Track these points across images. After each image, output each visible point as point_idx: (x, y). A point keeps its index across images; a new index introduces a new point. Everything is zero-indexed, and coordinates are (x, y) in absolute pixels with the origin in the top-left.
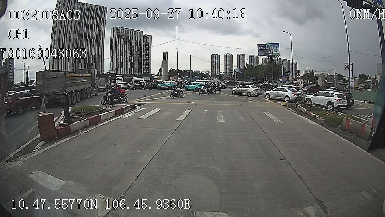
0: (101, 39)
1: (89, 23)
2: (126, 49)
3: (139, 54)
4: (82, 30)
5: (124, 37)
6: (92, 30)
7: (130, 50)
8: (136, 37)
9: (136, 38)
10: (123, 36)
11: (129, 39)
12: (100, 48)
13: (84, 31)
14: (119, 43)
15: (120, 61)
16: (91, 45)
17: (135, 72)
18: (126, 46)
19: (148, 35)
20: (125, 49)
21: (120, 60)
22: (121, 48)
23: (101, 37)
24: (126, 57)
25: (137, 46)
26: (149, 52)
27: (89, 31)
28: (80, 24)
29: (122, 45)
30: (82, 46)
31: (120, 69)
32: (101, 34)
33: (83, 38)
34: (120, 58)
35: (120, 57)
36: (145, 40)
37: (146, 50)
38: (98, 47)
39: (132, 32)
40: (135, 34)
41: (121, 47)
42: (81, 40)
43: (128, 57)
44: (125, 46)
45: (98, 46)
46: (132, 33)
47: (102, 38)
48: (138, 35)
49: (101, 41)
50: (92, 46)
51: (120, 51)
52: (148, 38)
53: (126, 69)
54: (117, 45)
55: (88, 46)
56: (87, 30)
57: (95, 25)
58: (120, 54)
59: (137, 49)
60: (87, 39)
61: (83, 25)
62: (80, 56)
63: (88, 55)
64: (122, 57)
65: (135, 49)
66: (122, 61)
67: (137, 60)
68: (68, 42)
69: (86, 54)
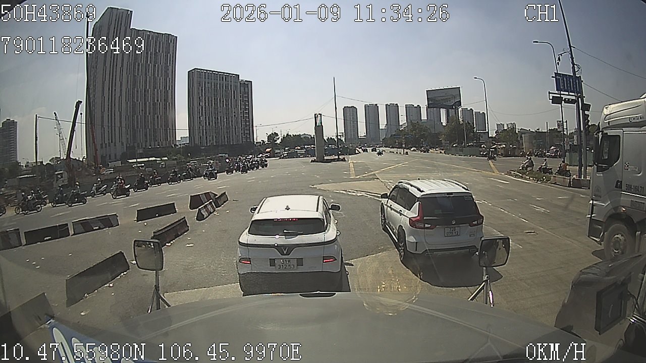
0: (169, 89)
1: (149, 62)
2: (215, 104)
3: (235, 113)
4: (138, 74)
5: (210, 84)
6: (154, 74)
7: (220, 106)
8: (228, 84)
9: (228, 86)
10: (208, 83)
11: (217, 88)
12: (169, 103)
13: (142, 76)
14: (202, 95)
15: (206, 125)
16: (154, 98)
17: (230, 141)
19: (246, 81)
20: (212, 105)
21: (206, 123)
22: (205, 103)
23: (169, 86)
24: (215, 118)
25: (231, 100)
26: (249, 109)
27: (150, 76)
28: (135, 64)
29: (207, 98)
30: (139, 101)
31: (206, 138)
32: (169, 81)
33: (141, 88)
34: (205, 120)
35: (206, 118)
36: (242, 89)
37: (245, 105)
38: (165, 102)
39: (221, 76)
40: (227, 80)
41: (205, 101)
42: (137, 91)
43: (218, 117)
44: (212, 101)
45: (166, 100)
46: (223, 78)
47: (171, 87)
48: (231, 82)
49: (170, 92)
50: (156, 101)
51: (205, 108)
52: (246, 86)
54: (199, 98)
55: (149, 101)
56: (146, 74)
57: (158, 65)
58: (205, 113)
59: (231, 104)
60: (148, 88)
61: (139, 65)
62: (137, 116)
63: (150, 116)
64: (209, 117)
65: (229, 104)
66: (209, 124)
67: (232, 121)
68: (118, 95)
69: (148, 114)
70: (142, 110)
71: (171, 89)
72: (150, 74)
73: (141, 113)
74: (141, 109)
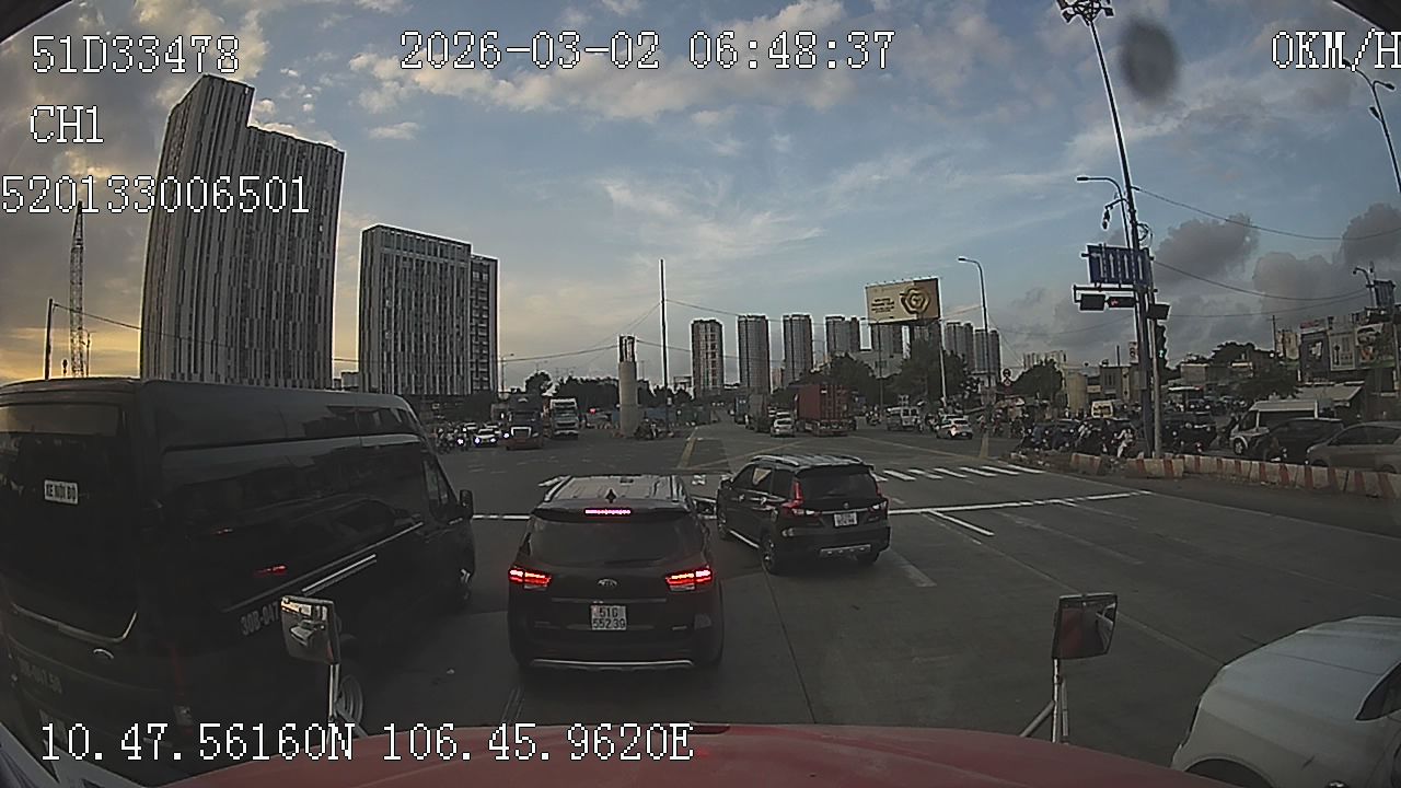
0: (321, 266)
2: (416, 305)
3: (458, 326)
5: (407, 262)
7: (428, 311)
8: (447, 264)
9: (446, 269)
10: (405, 259)
11: (423, 271)
12: (320, 298)
13: (265, 235)
14: (390, 286)
15: (396, 350)
16: (288, 285)
17: (446, 388)
18: (416, 295)
19: (485, 259)
20: (410, 308)
21: (396, 345)
22: (396, 302)
23: (322, 260)
24: (416, 335)
25: (452, 298)
26: (488, 319)
27: (282, 234)
29: (400, 292)
30: (257, 287)
31: (396, 377)
32: (323, 250)
33: (262, 259)
34: (396, 339)
35: (396, 334)
36: (476, 275)
37: (481, 311)
38: (312, 296)
39: (433, 245)
40: (445, 255)
41: (396, 297)
42: (254, 266)
43: (422, 336)
44: (410, 299)
45: (313, 291)
46: (436, 250)
47: (325, 261)
48: (453, 259)
49: (322, 272)
50: (292, 291)
51: (396, 314)
52: (485, 270)
53: (416, 376)
54: (384, 291)
55: (279, 289)
58: (395, 325)
59: (452, 307)
60: (276, 260)
62: (251, 321)
63: (277, 322)
64: (403, 335)
65: (445, 308)
66: (403, 349)
67: (451, 345)
68: (213, 269)
69: (274, 318)
70: (262, 309)
71: (325, 265)
73: (259, 313)
74: (260, 306)
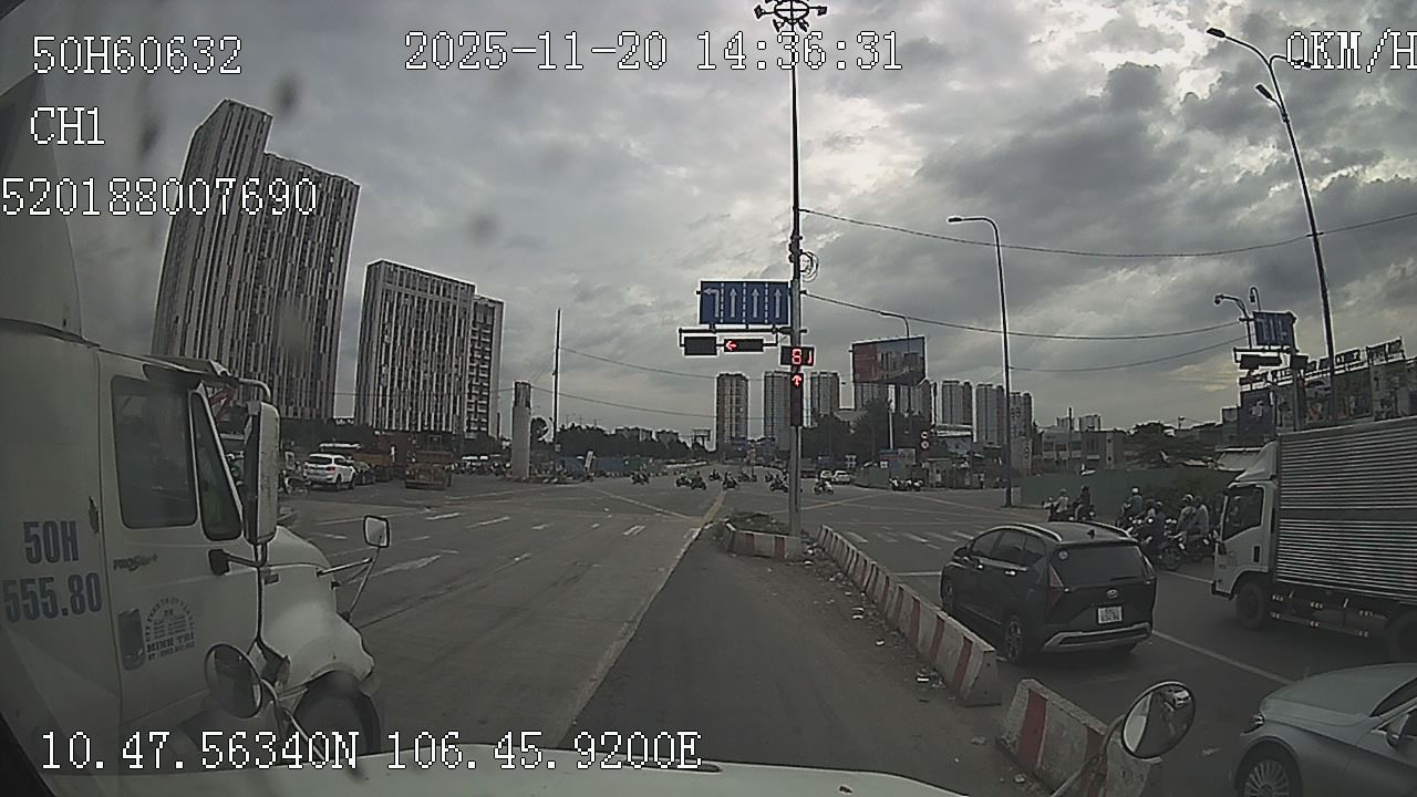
0: (330, 297)
1: (294, 234)
2: (415, 342)
3: (457, 366)
4: (269, 255)
5: (409, 300)
6: (303, 260)
7: (427, 349)
8: (449, 302)
9: (448, 308)
10: (406, 296)
11: (424, 309)
12: (326, 329)
13: (276, 262)
14: (390, 321)
15: (392, 385)
18: (416, 332)
19: (491, 301)
20: (409, 345)
21: (393, 380)
22: (395, 338)
23: (331, 291)
24: (413, 373)
25: (452, 338)
26: (490, 361)
27: (293, 263)
28: (265, 232)
29: (400, 328)
30: (265, 313)
31: (391, 412)
32: (332, 283)
33: (272, 285)
34: (392, 374)
35: (393, 370)
36: (480, 316)
37: (483, 352)
38: (319, 325)
39: (436, 285)
40: (447, 293)
41: (396, 333)
42: (263, 292)
43: (419, 373)
44: (410, 334)
45: (320, 321)
46: (438, 289)
47: (333, 293)
48: (455, 299)
49: (331, 304)
51: (394, 349)
52: (489, 311)
53: (411, 414)
54: (384, 326)
56: (285, 257)
57: (313, 243)
58: (393, 359)
59: (451, 347)
60: (285, 288)
61: (273, 238)
62: (257, 346)
64: (400, 370)
65: (445, 347)
66: (399, 385)
67: (449, 385)
68: (221, 293)
69: (279, 345)
70: (269, 334)
71: (333, 296)
72: (293, 260)
73: (266, 338)
74: (266, 332)
